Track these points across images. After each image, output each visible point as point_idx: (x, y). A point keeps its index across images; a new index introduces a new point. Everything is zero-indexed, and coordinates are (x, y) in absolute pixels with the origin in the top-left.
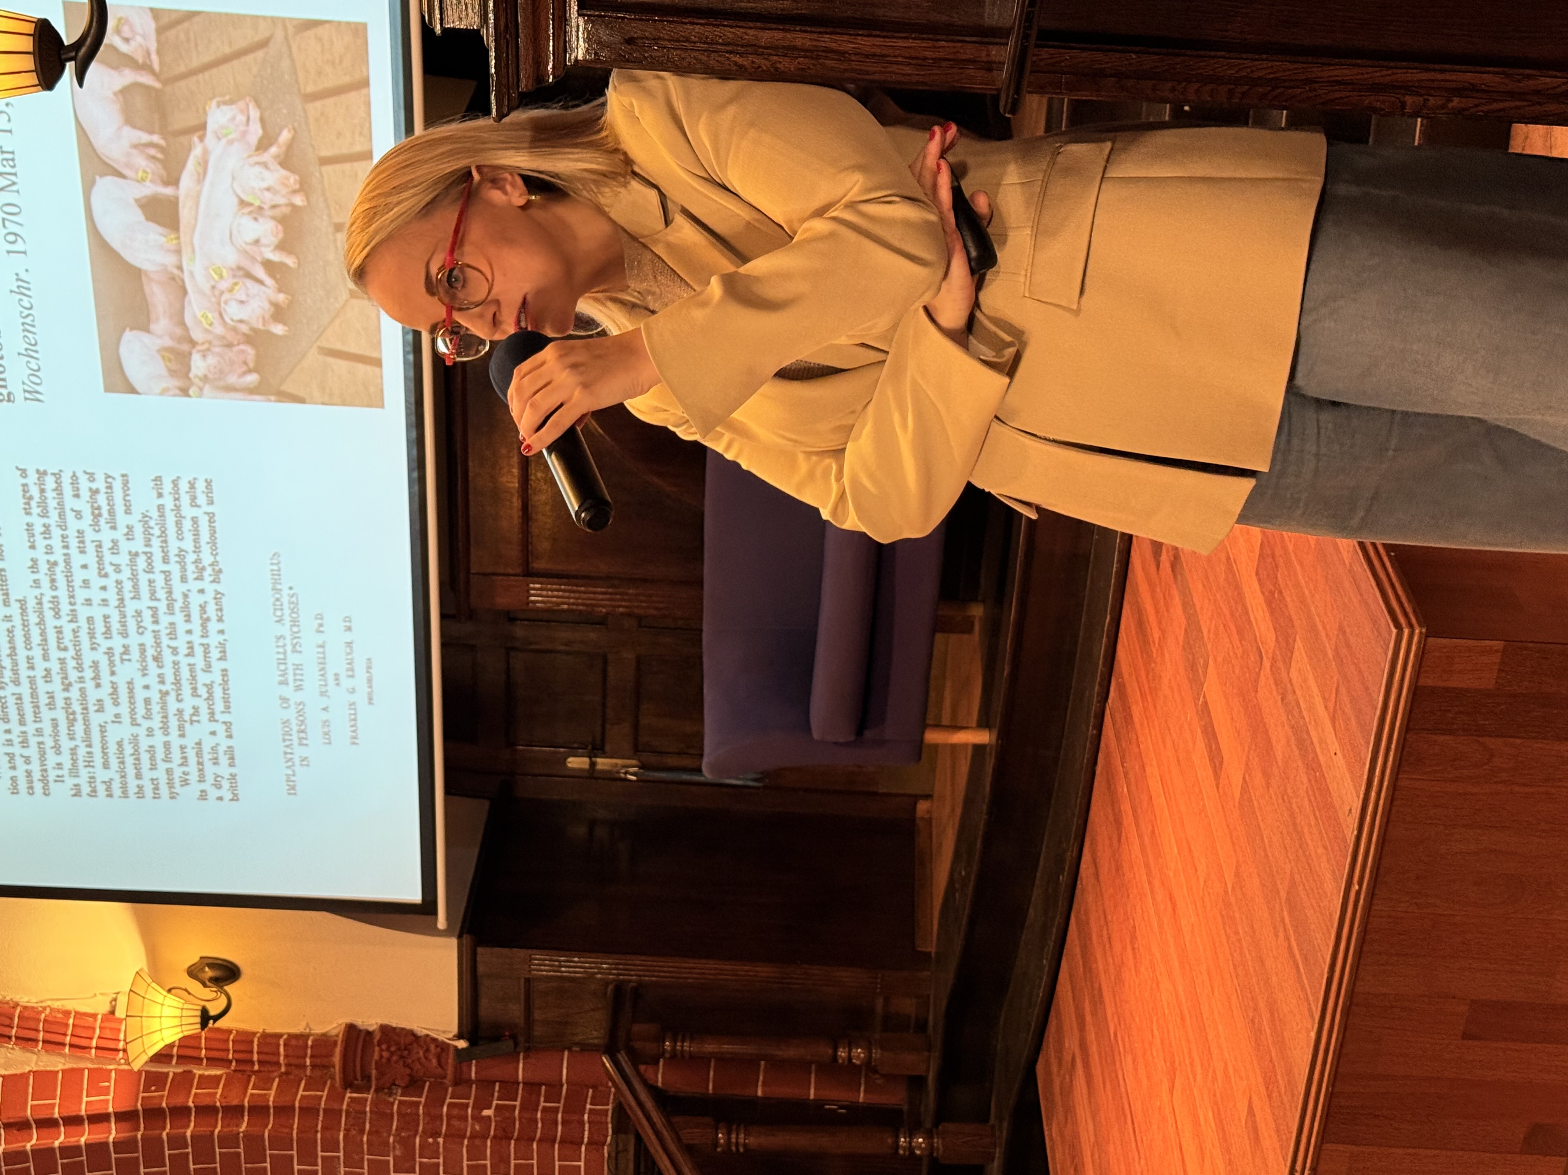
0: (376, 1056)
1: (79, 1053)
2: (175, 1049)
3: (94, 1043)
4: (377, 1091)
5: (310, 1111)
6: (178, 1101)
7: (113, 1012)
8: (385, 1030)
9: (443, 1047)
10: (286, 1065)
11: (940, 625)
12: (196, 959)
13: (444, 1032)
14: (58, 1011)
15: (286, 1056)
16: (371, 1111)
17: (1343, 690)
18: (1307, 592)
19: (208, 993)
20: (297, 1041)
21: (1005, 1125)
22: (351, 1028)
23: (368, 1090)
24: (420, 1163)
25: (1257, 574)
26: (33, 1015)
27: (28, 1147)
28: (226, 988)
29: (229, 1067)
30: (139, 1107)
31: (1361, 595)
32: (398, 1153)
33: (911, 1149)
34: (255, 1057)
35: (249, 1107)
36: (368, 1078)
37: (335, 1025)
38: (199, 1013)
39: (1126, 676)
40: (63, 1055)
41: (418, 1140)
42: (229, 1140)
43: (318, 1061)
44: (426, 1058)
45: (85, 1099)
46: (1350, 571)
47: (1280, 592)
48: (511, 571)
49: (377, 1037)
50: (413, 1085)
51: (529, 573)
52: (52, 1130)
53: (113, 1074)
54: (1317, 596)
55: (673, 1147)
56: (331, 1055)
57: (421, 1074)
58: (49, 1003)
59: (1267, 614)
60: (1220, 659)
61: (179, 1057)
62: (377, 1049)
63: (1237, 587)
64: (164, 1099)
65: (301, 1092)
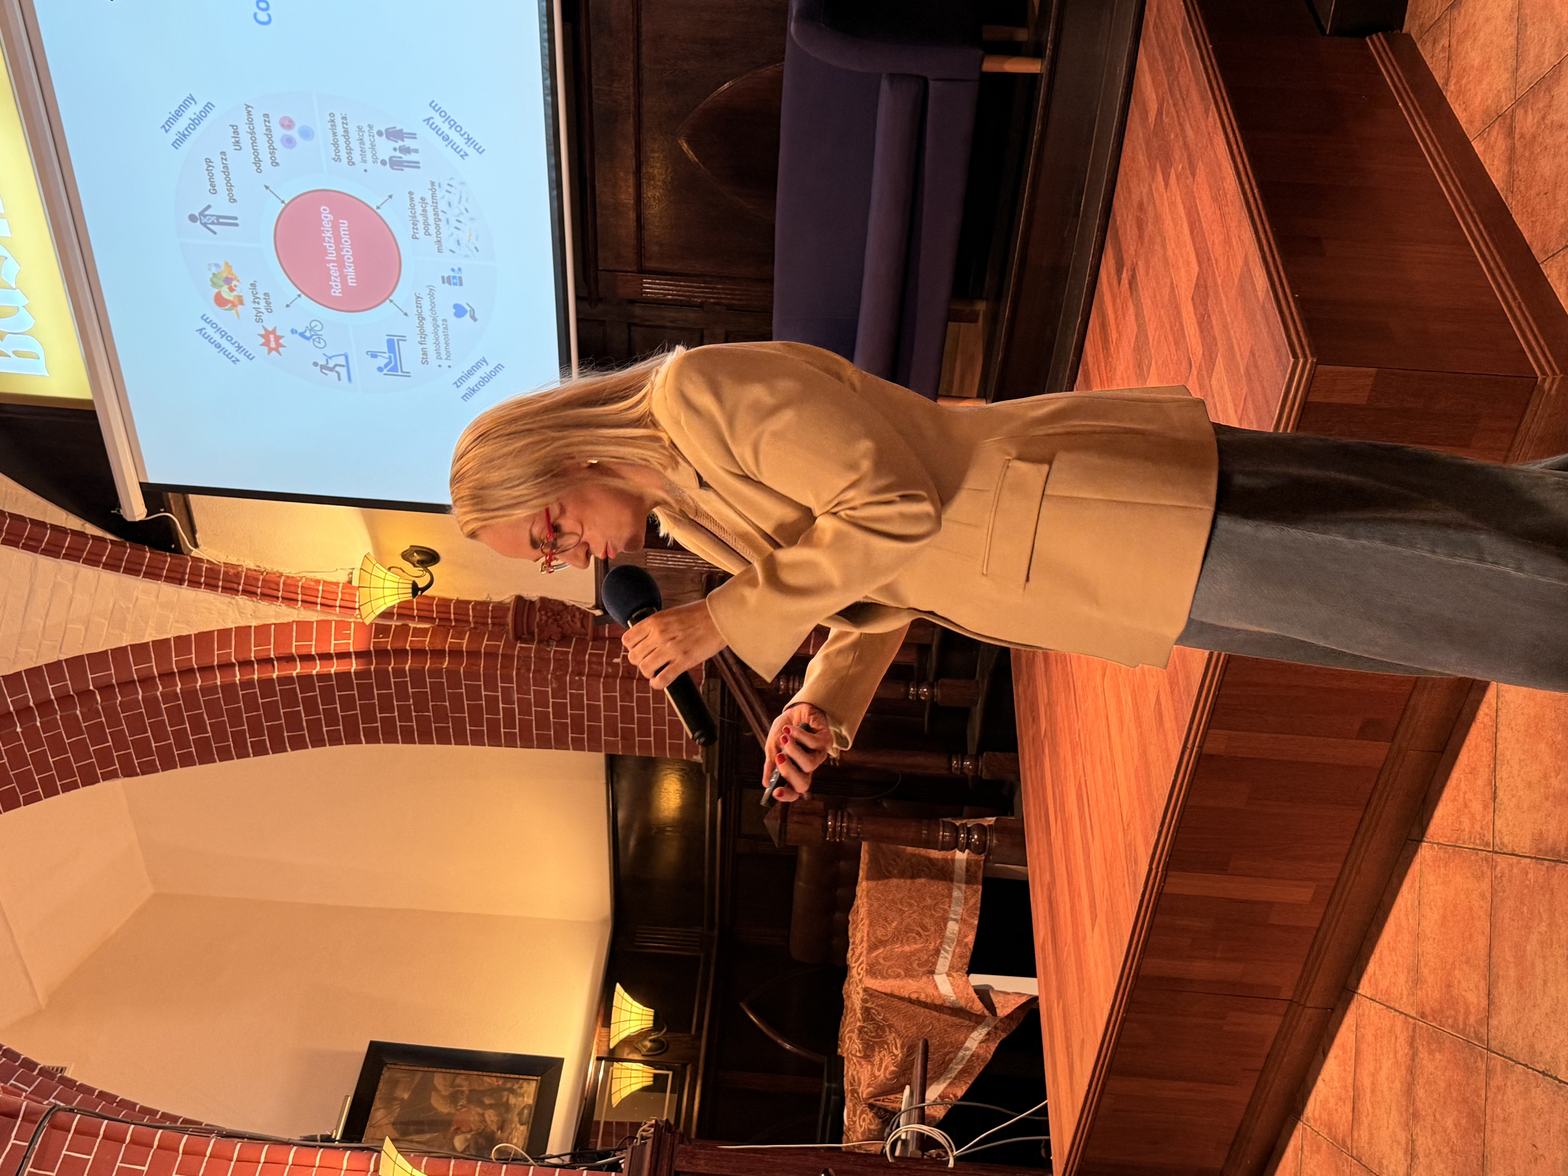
0: (537, 619)
1: (328, 610)
2: (395, 610)
3: (338, 603)
4: (539, 642)
5: (491, 655)
6: (399, 645)
7: (350, 582)
8: (543, 600)
9: (584, 614)
10: (475, 623)
11: (953, 316)
12: (408, 547)
13: (585, 603)
14: (311, 580)
15: (474, 617)
16: (535, 656)
17: (1249, 400)
18: (1229, 320)
19: (417, 571)
20: (482, 606)
21: (986, 681)
22: (519, 599)
23: (532, 642)
24: (571, 694)
25: (1193, 299)
26: (293, 582)
27: (294, 674)
28: (429, 568)
29: (434, 623)
30: (372, 649)
31: (1270, 328)
32: (554, 685)
33: (918, 695)
34: (452, 617)
35: (450, 651)
36: (533, 634)
37: (507, 596)
38: (410, 586)
39: (1090, 365)
40: (317, 611)
41: (568, 678)
42: (435, 673)
43: (496, 621)
44: (573, 621)
45: (333, 642)
46: (1263, 307)
47: (1209, 316)
48: (629, 269)
49: (538, 605)
50: (564, 640)
51: (643, 271)
52: (311, 663)
53: (353, 625)
54: (1235, 323)
55: (747, 691)
56: (505, 616)
57: (569, 632)
58: (304, 574)
59: (1198, 332)
60: (1160, 362)
61: (398, 614)
62: (538, 614)
63: (1177, 308)
64: (389, 643)
65: (485, 642)
